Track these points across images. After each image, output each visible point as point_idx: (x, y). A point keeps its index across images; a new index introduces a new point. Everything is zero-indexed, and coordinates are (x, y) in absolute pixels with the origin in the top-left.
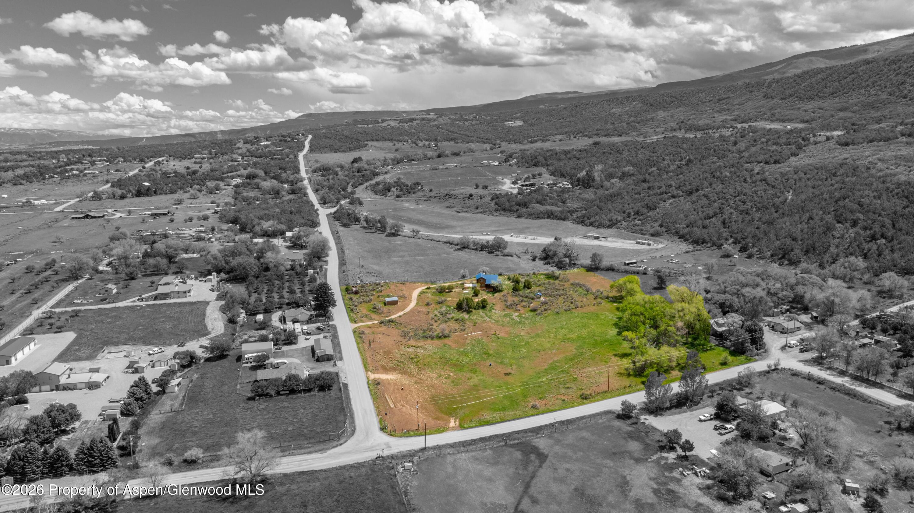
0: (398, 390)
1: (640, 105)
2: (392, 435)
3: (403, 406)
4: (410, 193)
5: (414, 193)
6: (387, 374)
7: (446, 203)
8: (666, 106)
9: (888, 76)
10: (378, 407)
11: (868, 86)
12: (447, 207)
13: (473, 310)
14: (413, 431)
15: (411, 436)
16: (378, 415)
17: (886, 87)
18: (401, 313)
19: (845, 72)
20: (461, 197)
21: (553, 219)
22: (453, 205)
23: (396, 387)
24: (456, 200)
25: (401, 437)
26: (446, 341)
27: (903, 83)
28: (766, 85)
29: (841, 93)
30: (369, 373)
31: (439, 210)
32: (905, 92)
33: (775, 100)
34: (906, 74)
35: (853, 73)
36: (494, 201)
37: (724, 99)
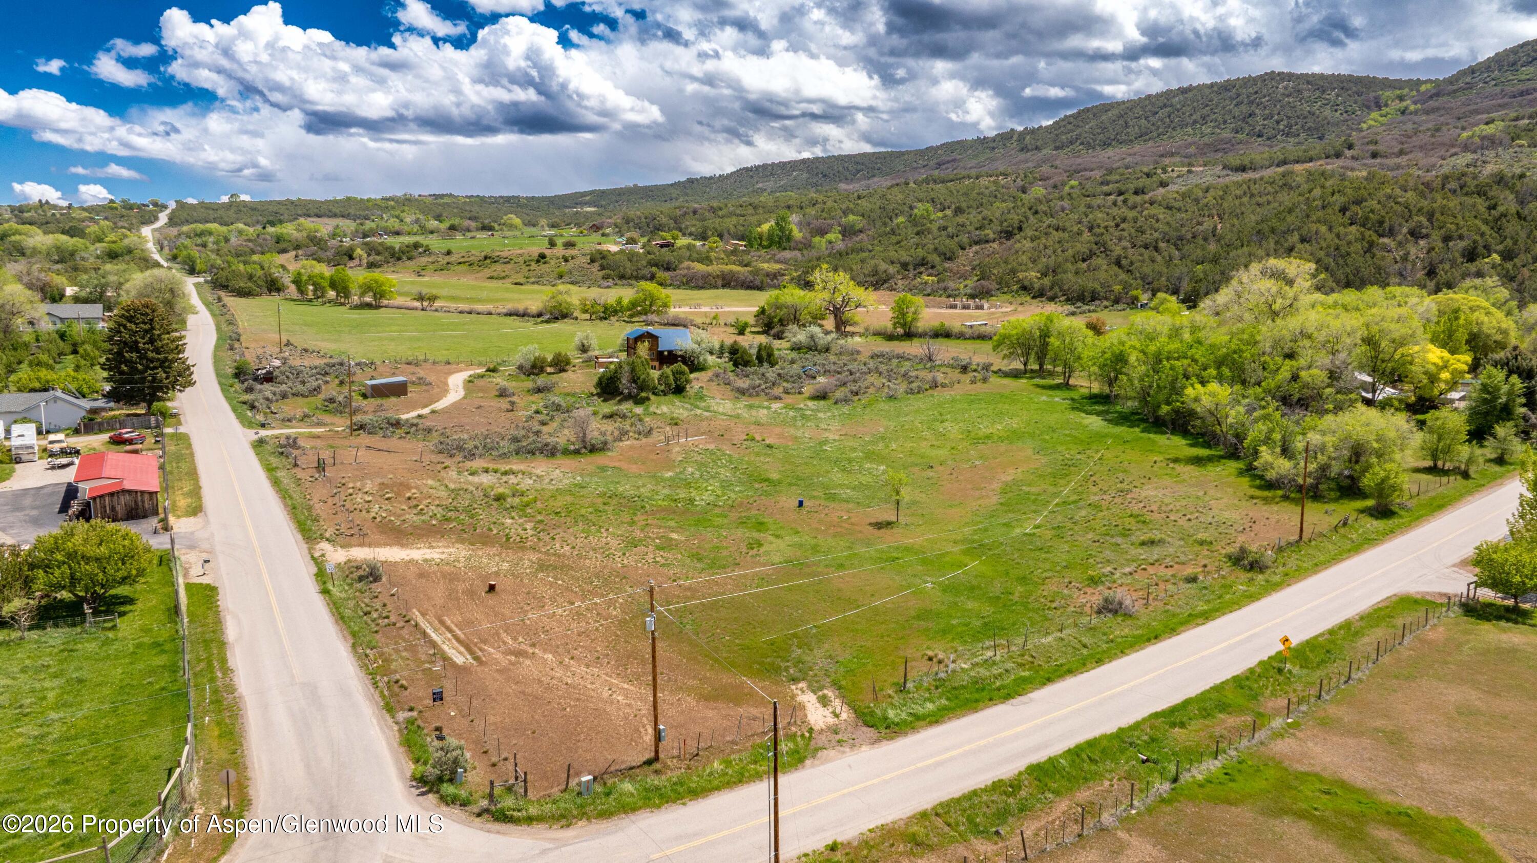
0: (471, 593)
1: (805, 175)
2: (503, 817)
3: (519, 653)
4: (399, 259)
5: (409, 259)
6: (402, 546)
7: (487, 272)
8: (849, 177)
9: (1224, 108)
10: (385, 670)
11: (1195, 122)
12: (491, 278)
13: (652, 397)
14: (629, 772)
15: (627, 808)
16: (390, 709)
17: (1225, 122)
18: (426, 411)
19: (1153, 104)
20: (521, 260)
21: (735, 288)
22: (503, 274)
23: (461, 587)
24: (509, 266)
25: (563, 819)
26: (599, 459)
27: (1250, 115)
28: (1015, 138)
29: (1155, 134)
30: (325, 546)
31: (473, 283)
32: (1258, 128)
33: (1044, 152)
34: (1251, 102)
35: (1165, 106)
36: (597, 265)
37: (948, 162)
